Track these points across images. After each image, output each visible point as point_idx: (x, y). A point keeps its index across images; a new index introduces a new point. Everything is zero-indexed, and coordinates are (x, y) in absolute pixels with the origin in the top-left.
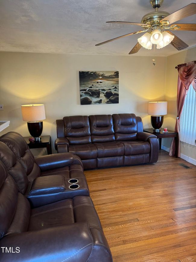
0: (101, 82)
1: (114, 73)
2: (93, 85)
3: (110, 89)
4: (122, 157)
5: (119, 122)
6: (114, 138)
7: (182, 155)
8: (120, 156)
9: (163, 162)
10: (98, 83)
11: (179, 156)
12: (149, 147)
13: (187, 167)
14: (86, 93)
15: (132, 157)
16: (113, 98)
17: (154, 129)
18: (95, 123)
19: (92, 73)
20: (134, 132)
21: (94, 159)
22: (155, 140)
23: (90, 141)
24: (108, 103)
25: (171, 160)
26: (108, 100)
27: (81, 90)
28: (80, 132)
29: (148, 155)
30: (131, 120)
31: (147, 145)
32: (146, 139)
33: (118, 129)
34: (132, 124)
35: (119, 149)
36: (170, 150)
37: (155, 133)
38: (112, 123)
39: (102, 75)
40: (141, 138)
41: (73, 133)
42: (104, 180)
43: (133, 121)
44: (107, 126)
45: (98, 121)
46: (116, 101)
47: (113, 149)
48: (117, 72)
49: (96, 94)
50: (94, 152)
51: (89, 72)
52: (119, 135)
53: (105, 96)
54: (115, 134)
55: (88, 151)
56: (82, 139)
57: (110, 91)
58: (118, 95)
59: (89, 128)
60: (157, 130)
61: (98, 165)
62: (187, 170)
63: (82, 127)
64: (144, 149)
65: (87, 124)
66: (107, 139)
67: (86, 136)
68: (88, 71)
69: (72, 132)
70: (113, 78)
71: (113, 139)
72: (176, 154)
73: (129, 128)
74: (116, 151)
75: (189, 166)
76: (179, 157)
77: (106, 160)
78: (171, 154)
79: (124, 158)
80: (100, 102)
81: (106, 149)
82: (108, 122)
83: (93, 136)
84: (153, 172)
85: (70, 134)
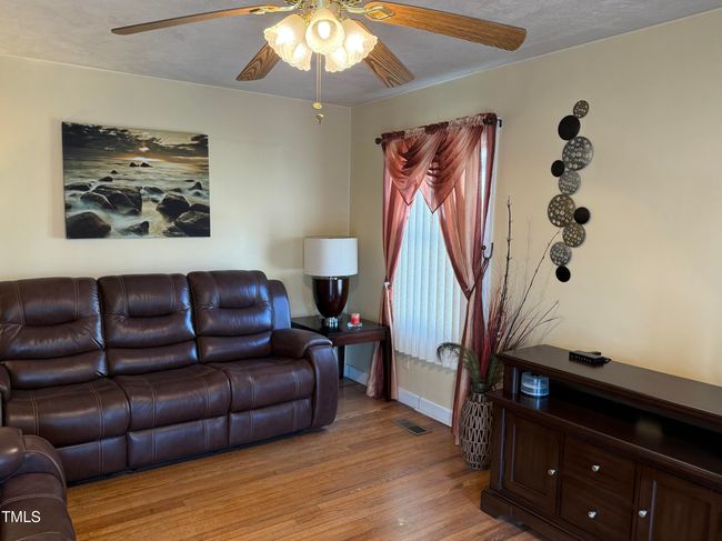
0: (144, 165)
1: (193, 140)
2: (114, 172)
3: (178, 190)
4: (221, 420)
5: (211, 298)
6: (194, 353)
7: (401, 393)
8: (214, 415)
9: (351, 421)
10: (133, 165)
11: (394, 396)
12: (311, 377)
13: (418, 430)
14: (87, 199)
15: (257, 416)
16: (189, 218)
17: (322, 317)
18: (121, 303)
19: (112, 133)
20: (261, 331)
21: (116, 436)
22: (326, 353)
23: (102, 369)
24: (170, 233)
25: (373, 409)
26: (173, 224)
27: (67, 188)
28: (60, 340)
29: (307, 401)
30: (253, 291)
31: (304, 371)
32: (301, 354)
33: (210, 323)
34: (255, 306)
35: (212, 393)
36: (368, 380)
37: (325, 331)
38: (186, 301)
39: (149, 143)
40: (284, 348)
41: (32, 343)
42: (152, 512)
43: (259, 295)
44: (168, 314)
45: (133, 298)
46: (201, 228)
47: (190, 394)
48: (203, 136)
49: (128, 201)
50: (115, 411)
51: (99, 127)
52: (210, 344)
53: (158, 209)
54: (198, 339)
55: (92, 410)
56: (67, 366)
57: (178, 194)
58: (206, 209)
59: (96, 320)
60: (332, 322)
61: (134, 458)
62: (419, 440)
63: (70, 321)
64: (293, 385)
65: (89, 308)
66: (170, 358)
67: (86, 352)
68: (96, 123)
69: (24, 340)
70: (190, 154)
71: (191, 359)
72: (385, 393)
73: (245, 318)
74: (201, 400)
75: (422, 424)
76: (395, 401)
77: (162, 435)
78: (371, 391)
79: (228, 420)
80: (143, 230)
81: (162, 398)
82: (172, 300)
83: (113, 352)
84: (323, 460)
85: (19, 348)
